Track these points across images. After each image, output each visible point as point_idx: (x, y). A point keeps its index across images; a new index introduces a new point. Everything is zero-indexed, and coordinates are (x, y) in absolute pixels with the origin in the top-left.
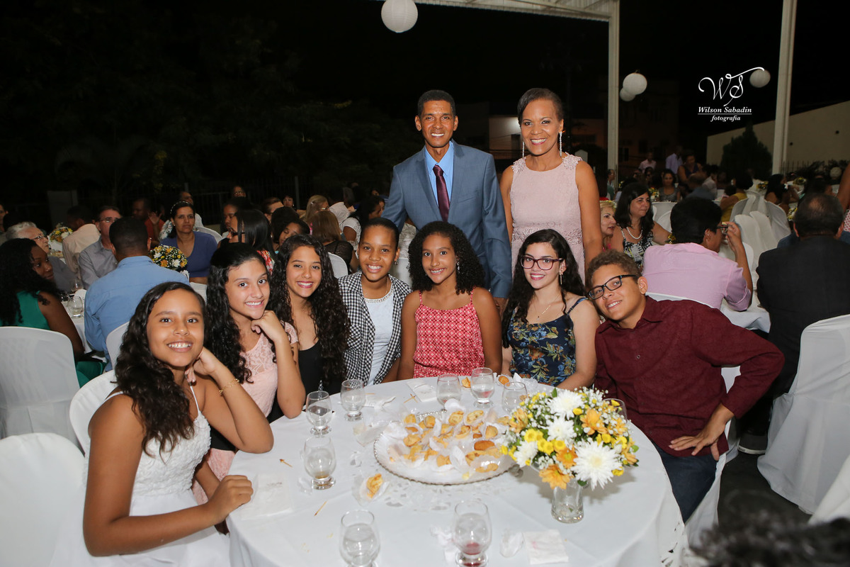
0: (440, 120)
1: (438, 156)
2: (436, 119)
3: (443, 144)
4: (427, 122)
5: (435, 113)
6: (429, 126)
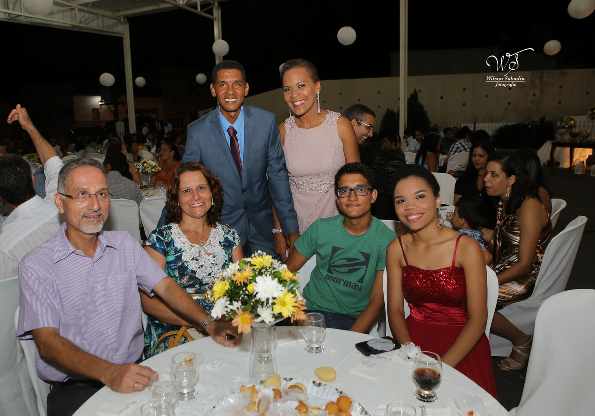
0: (233, 87)
1: (232, 119)
2: (228, 87)
3: (236, 108)
4: (220, 89)
5: (227, 80)
6: (222, 92)
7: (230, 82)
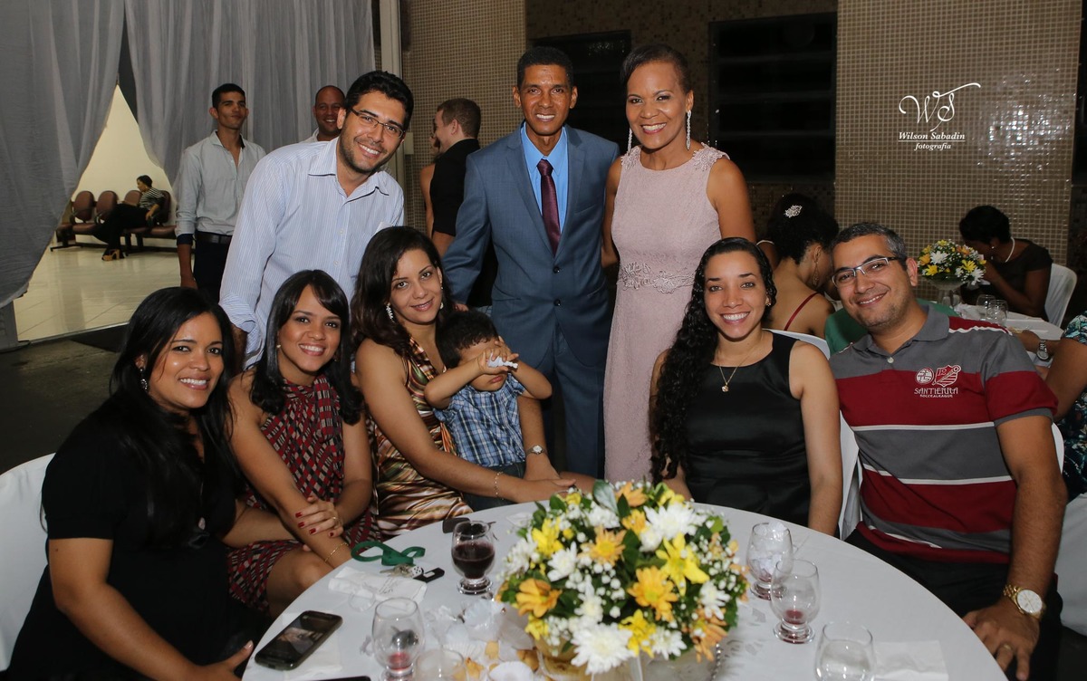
7: (546, 86)
